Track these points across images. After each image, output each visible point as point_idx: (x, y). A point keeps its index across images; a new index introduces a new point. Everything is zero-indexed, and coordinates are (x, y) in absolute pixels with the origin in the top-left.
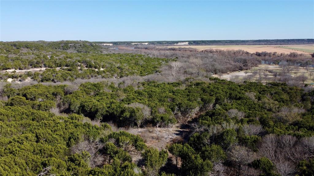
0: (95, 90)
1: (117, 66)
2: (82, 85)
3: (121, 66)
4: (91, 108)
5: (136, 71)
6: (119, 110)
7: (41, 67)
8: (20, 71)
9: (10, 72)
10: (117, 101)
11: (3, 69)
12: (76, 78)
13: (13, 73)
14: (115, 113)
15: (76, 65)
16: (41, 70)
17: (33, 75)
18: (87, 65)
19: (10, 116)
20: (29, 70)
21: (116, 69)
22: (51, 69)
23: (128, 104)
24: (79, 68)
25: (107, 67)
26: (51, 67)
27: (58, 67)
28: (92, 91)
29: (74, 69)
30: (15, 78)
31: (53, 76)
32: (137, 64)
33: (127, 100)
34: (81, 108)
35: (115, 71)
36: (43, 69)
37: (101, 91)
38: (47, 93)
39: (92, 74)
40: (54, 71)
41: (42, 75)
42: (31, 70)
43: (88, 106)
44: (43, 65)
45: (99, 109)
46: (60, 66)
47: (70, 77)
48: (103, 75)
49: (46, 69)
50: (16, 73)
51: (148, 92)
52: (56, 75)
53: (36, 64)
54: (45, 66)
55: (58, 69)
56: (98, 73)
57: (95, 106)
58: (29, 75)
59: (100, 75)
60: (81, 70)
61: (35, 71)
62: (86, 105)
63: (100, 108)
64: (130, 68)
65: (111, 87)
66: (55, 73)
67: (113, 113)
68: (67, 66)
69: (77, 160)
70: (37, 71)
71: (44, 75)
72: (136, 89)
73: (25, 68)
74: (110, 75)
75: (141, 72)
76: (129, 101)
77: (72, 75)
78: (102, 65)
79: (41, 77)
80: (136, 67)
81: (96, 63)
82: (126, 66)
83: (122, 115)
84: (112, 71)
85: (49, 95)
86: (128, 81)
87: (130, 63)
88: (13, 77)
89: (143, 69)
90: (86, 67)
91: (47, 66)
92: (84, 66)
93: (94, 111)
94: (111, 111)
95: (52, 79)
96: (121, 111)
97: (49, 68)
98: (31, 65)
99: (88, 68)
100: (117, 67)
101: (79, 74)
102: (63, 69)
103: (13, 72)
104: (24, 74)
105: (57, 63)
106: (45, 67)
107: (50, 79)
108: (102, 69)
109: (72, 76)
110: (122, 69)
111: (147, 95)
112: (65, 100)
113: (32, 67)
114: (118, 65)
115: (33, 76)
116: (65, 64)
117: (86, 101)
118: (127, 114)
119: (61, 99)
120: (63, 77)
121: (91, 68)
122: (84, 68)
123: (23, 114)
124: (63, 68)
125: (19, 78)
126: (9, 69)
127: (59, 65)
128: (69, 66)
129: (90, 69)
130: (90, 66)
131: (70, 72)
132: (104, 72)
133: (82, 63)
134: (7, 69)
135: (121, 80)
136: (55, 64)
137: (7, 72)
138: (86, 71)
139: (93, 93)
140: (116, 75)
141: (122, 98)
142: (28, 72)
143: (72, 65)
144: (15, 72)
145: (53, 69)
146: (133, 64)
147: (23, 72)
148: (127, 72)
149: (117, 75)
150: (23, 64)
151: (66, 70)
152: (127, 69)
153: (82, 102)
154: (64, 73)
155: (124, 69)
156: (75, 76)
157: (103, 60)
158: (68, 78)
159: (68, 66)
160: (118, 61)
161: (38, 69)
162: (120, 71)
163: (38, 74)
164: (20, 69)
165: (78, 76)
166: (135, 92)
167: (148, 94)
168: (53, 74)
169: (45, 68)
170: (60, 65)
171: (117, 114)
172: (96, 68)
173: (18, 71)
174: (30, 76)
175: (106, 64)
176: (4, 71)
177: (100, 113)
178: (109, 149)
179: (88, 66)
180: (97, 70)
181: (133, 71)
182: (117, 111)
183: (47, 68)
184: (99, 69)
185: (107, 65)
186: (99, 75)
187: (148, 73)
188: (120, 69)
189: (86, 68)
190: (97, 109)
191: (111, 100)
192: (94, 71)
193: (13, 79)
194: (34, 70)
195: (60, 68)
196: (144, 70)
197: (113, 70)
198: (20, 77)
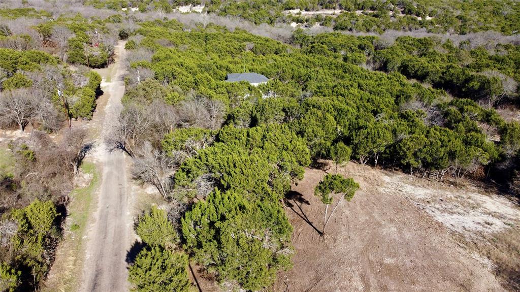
0: (420, 48)
1: (456, 14)
2: (399, 39)
3: (463, 14)
4: (418, 71)
5: (493, 25)
6: (462, 78)
7: (334, 8)
8: (307, 12)
9: (294, 13)
10: (458, 66)
11: (286, 9)
12: (384, 30)
13: (298, 16)
14: (455, 81)
15: (387, 9)
16: (334, 13)
17: (323, 20)
18: (405, 9)
19: (317, 64)
20: (318, 13)
21: (455, 20)
22: (349, 12)
23: (477, 72)
24: (391, 13)
25: (439, 15)
26: (349, 10)
27: (359, 9)
28: (415, 48)
29: (383, 15)
30: (300, 22)
31: (351, 23)
32: (495, 13)
33: (475, 66)
34: (402, 68)
35: (451, 23)
36: (338, 11)
37: (431, 50)
38: (352, 45)
39: (411, 25)
40: (353, 16)
41: (335, 21)
42: (321, 12)
43: (414, 67)
44: (337, 6)
45: (430, 73)
46: (362, 9)
47: (376, 27)
48: (430, 27)
49: (341, 13)
50: (301, 15)
51: (516, 60)
52: (356, 23)
53: (328, 4)
54: (341, 7)
55: (359, 12)
56: (421, 24)
57: (423, 68)
58: (318, 19)
59: (424, 28)
60: (394, 16)
61: (325, 14)
62: (410, 65)
63: (432, 72)
64: (482, 20)
65: (447, 46)
66: (355, 19)
67: (452, 81)
68: (372, 8)
69: (410, 117)
70: (329, 14)
71: (339, 21)
72: (492, 53)
73: (313, 9)
74: (442, 30)
75: (503, 28)
76: (479, 69)
77: (379, 24)
78: (430, 10)
79: (334, 23)
80: (495, 18)
81: (420, 7)
82: (473, 15)
83: (467, 85)
84: (447, 22)
85: (353, 48)
86: (478, 40)
87: (483, 10)
88: (298, 21)
89: (509, 23)
90: (403, 12)
91: (344, 7)
92: (399, 11)
93: (421, 75)
94: (448, 78)
95: (349, 28)
96: (465, 79)
97: (346, 11)
98: (322, 5)
99: (405, 15)
100: (457, 17)
101: (390, 23)
102: (366, 14)
103: (298, 14)
104: (312, 17)
105: (358, 3)
106: (340, 9)
107: (346, 28)
108: (428, 18)
109: (378, 26)
110: (466, 21)
111: (513, 64)
112: (377, 56)
113: (322, 8)
114: (459, 13)
115: (323, 22)
116: (370, 5)
117: (411, 60)
118: (475, 84)
119: (369, 55)
120: (366, 26)
121: (410, 14)
122: (399, 13)
123: (331, 64)
124: (366, 12)
125: (305, 23)
126: (293, 9)
127: (361, 7)
128: (376, 9)
129: (409, 16)
130: (410, 12)
131: (376, 19)
132: (432, 23)
133: (398, 5)
134: (290, 9)
135: (464, 38)
136: (355, 5)
137: (290, 13)
138: (401, 20)
139: (416, 52)
140: (452, 30)
141: (466, 63)
142: (317, 16)
143: (381, 8)
144: (299, 14)
145: (351, 12)
146: (489, 13)
147: (310, 14)
148: (473, 27)
149: (455, 30)
150: (311, 3)
151: (370, 14)
152: (476, 20)
153: (404, 60)
154: (367, 19)
155: (470, 20)
156: (383, 27)
157: (431, 3)
158: (373, 28)
159: (374, 10)
160: (458, 6)
161: (330, 12)
162: (460, 24)
163: (330, 19)
164: (307, 10)
165: (388, 26)
166: (490, 58)
167: (515, 63)
168: (352, 21)
169: (340, 11)
170: (363, 6)
171: (457, 83)
172: (418, 15)
173: (304, 12)
174: (320, 21)
175: (436, 9)
176: (287, 12)
177: (430, 79)
178: (451, 114)
179: (407, 11)
180: (419, 19)
181: (488, 25)
182: (458, 78)
183: (343, 10)
184: (424, 17)
185: (440, 12)
186: (422, 27)
187: (517, 31)
188: (461, 20)
189: (402, 15)
190: (425, 72)
191: (450, 64)
192: (415, 20)
193: (297, 23)
194: (325, 12)
195: (362, 11)
196: (511, 25)
197: (449, 21)
198: (307, 21)
